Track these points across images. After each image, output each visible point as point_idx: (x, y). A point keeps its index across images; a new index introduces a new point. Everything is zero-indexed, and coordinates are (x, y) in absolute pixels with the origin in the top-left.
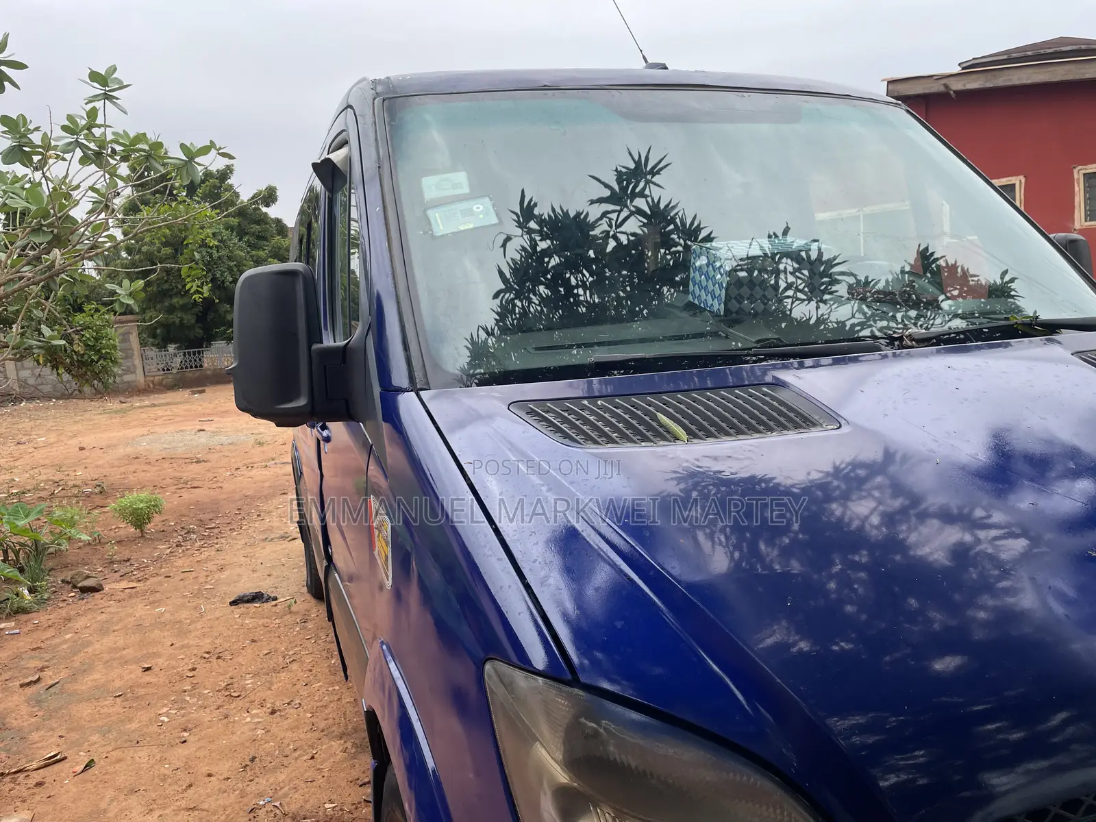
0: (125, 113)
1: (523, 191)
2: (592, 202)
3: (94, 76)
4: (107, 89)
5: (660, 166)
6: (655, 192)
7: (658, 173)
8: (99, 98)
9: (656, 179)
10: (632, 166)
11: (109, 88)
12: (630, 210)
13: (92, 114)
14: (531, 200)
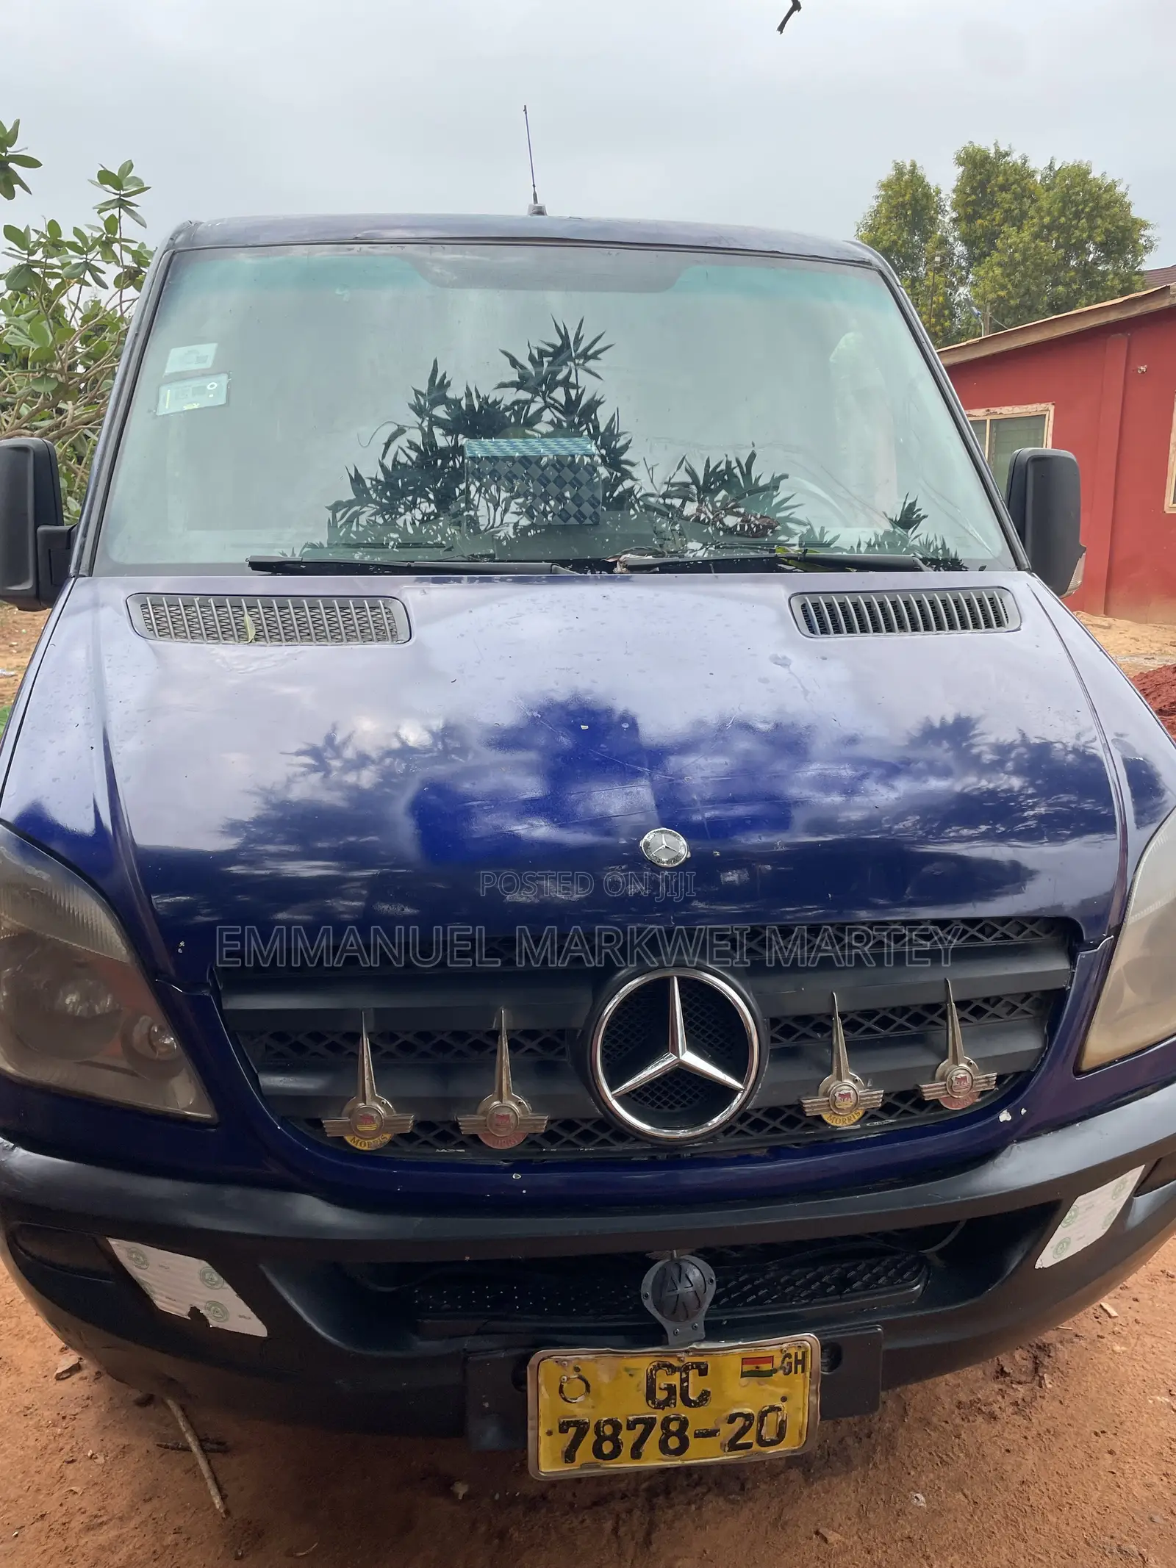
0: (144, 225)
1: (435, 362)
2: (503, 385)
3: (105, 177)
4: (122, 193)
5: (596, 347)
6: (584, 379)
7: (594, 356)
8: (113, 205)
9: (591, 364)
10: (559, 342)
11: (125, 192)
12: (545, 402)
13: (112, 224)
14: (444, 376)
